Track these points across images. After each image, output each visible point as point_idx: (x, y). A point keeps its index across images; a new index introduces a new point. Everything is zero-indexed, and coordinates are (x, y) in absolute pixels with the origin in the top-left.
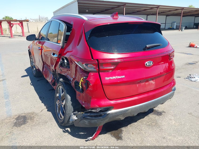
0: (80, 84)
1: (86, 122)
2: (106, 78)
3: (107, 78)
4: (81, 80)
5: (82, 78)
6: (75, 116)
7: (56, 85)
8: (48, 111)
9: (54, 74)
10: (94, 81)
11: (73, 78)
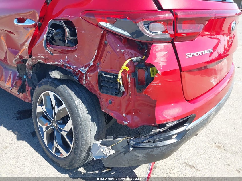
0: (120, 77)
1: (140, 155)
2: (187, 54)
3: (189, 55)
4: (124, 67)
5: (128, 61)
6: (110, 147)
7: (27, 90)
8: (19, 139)
9: (21, 69)
10: (165, 64)
11: (90, 68)
